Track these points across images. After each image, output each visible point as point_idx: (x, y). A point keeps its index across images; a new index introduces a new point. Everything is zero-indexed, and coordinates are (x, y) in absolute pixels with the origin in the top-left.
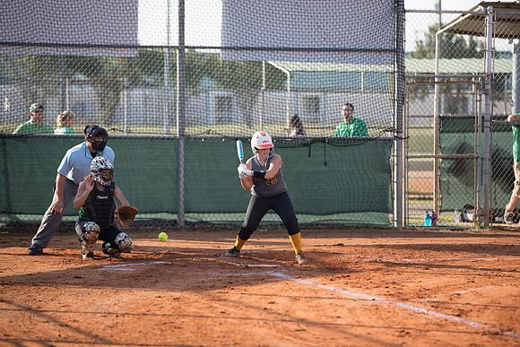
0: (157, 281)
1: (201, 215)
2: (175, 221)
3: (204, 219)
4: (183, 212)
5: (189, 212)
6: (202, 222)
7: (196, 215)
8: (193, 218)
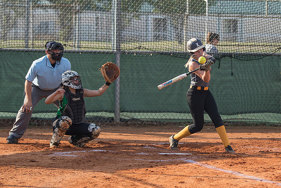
0: (94, 165)
1: (133, 114)
2: (113, 119)
3: (135, 117)
4: (118, 111)
5: (123, 111)
6: (133, 119)
7: (129, 114)
8: (126, 116)
